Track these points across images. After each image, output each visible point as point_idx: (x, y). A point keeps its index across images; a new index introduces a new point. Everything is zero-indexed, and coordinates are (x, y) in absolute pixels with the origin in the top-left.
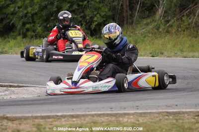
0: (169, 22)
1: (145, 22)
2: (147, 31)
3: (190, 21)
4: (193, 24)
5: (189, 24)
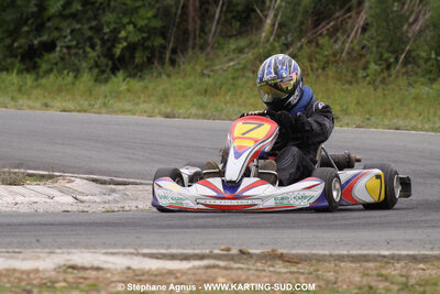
0: (288, 48)
1: (233, 47)
2: (241, 66)
3: (337, 47)
4: (344, 55)
5: (334, 55)
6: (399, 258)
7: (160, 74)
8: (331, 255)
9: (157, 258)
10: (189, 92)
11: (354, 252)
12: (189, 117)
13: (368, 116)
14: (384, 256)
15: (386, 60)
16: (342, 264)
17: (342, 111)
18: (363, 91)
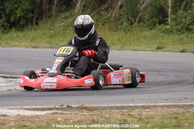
1: (63, 16)
2: (67, 25)
3: (109, 15)
4: (112, 19)
5: (108, 19)
6: (137, 107)
7: (31, 29)
8: (107, 107)
9: (31, 110)
10: (44, 37)
11: (118, 105)
12: (44, 48)
13: (123, 45)
14: (131, 107)
15: (131, 21)
16: (113, 110)
17: (112, 43)
18: (121, 34)
